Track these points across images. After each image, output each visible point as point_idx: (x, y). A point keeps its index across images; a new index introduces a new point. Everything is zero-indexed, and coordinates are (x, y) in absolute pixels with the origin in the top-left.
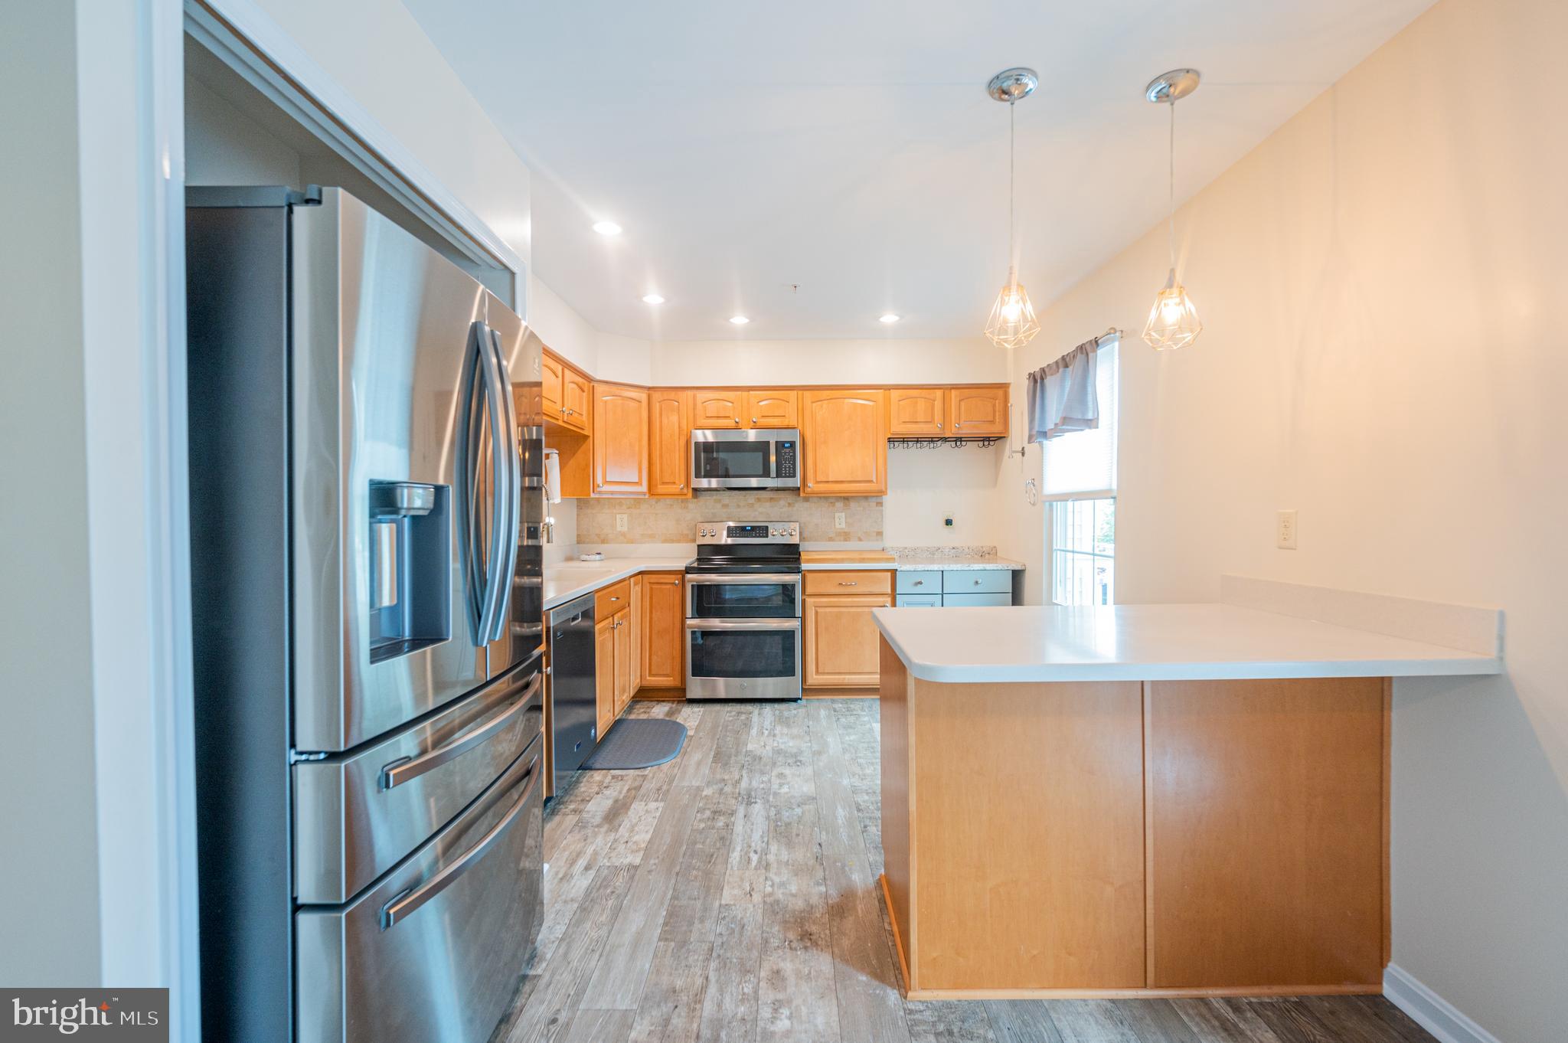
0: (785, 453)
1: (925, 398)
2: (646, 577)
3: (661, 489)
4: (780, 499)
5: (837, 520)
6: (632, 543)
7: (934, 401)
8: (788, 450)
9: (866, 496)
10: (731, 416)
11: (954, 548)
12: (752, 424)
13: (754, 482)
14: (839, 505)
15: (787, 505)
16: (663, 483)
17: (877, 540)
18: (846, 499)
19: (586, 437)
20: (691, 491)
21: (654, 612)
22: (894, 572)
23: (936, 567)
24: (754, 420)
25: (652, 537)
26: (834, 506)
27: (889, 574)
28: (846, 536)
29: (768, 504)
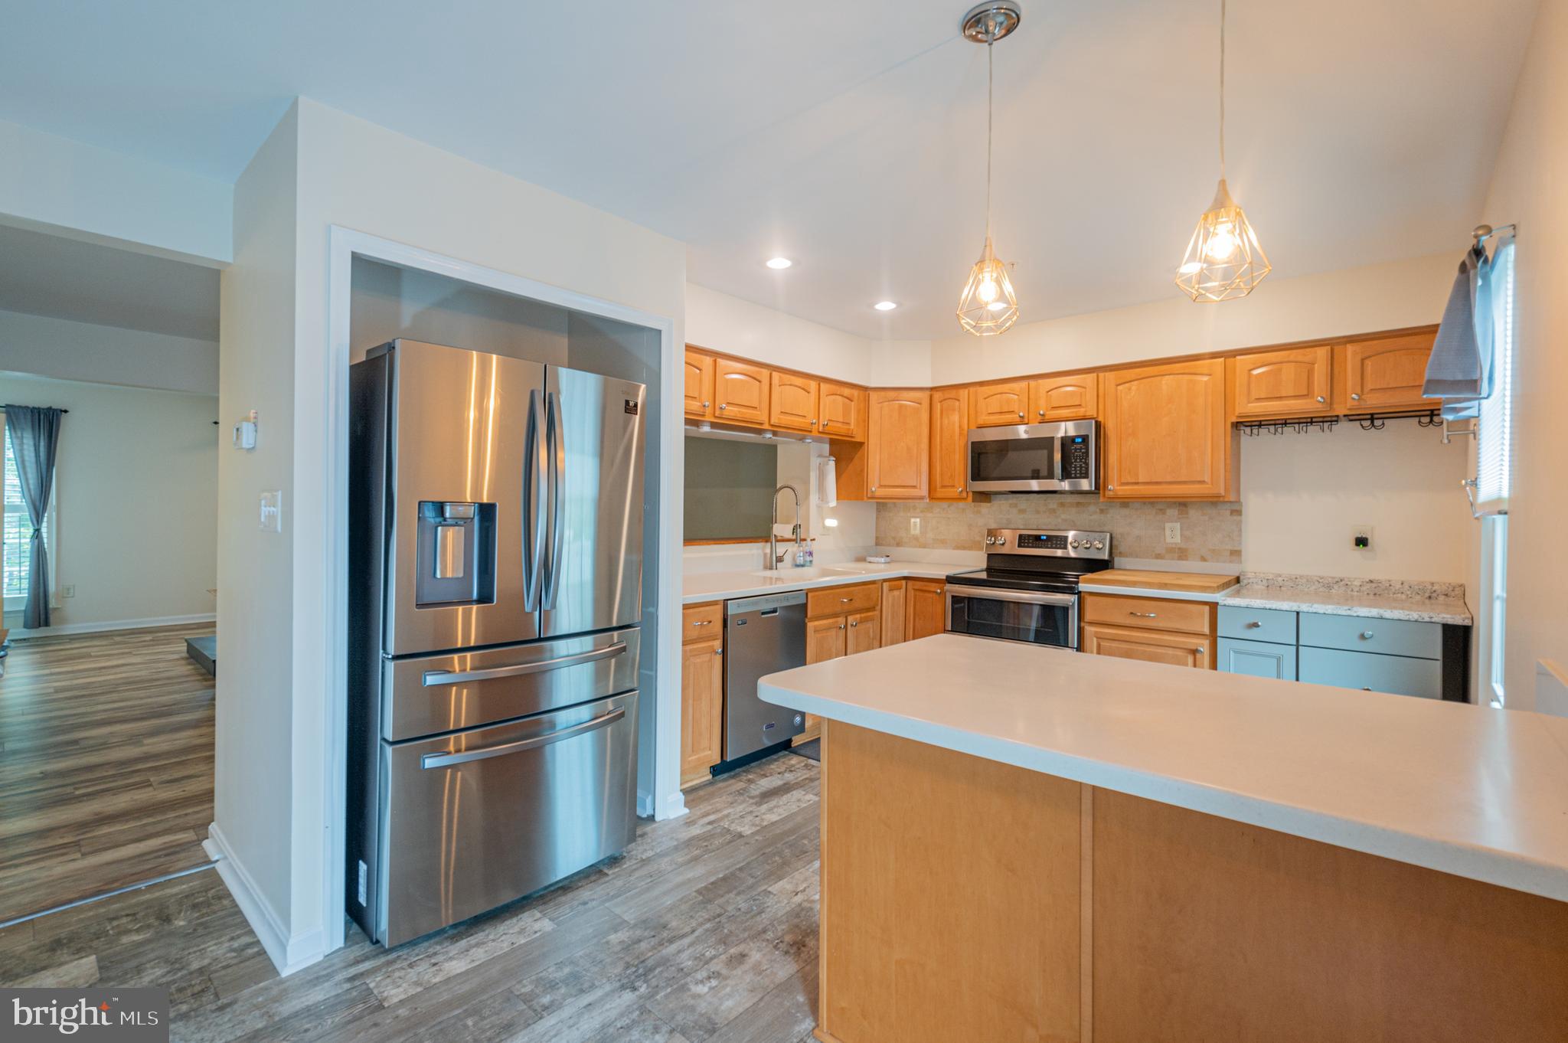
0: (1076, 449)
1: (1296, 362)
2: (910, 583)
3: (940, 493)
4: (1090, 504)
5: (1168, 532)
6: (924, 547)
7: (1314, 364)
8: (1078, 446)
9: (1214, 501)
10: (1016, 408)
11: (1371, 581)
12: (1040, 417)
13: (1041, 485)
14: (1172, 512)
15: (1098, 510)
16: (943, 487)
17: (1231, 562)
18: (1182, 504)
19: (861, 444)
20: (971, 494)
21: (917, 620)
22: (1213, 607)
23: (1285, 605)
24: (1041, 412)
25: (942, 543)
26: (1164, 513)
27: (1207, 608)
28: (1182, 554)
29: (1074, 510)
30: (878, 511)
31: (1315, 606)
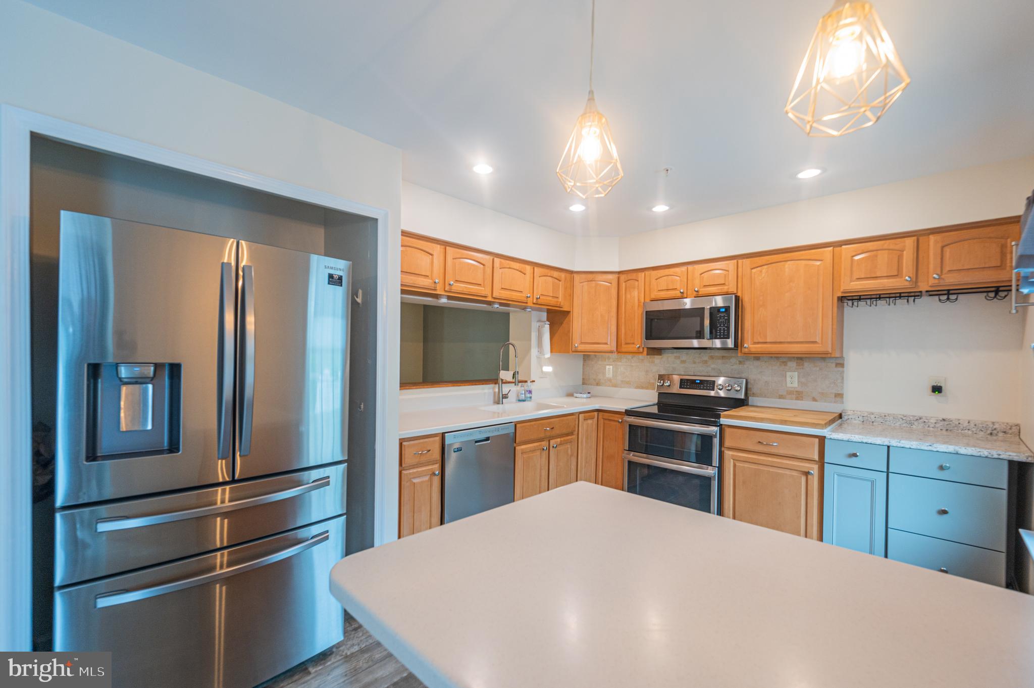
0: (720, 317)
1: (889, 250)
2: (601, 414)
3: (624, 348)
4: (731, 357)
5: (788, 379)
6: (615, 387)
7: (903, 251)
8: (722, 315)
9: (823, 357)
10: (678, 287)
11: (944, 420)
12: (695, 293)
13: (695, 343)
14: (792, 364)
15: (738, 362)
16: (626, 344)
17: (835, 402)
18: (801, 359)
19: (568, 312)
20: (645, 349)
21: (605, 441)
22: (822, 439)
23: (879, 441)
24: (696, 289)
25: (627, 384)
26: (786, 365)
27: (817, 440)
28: (799, 396)
29: (720, 361)
30: (584, 360)
31: (902, 442)
